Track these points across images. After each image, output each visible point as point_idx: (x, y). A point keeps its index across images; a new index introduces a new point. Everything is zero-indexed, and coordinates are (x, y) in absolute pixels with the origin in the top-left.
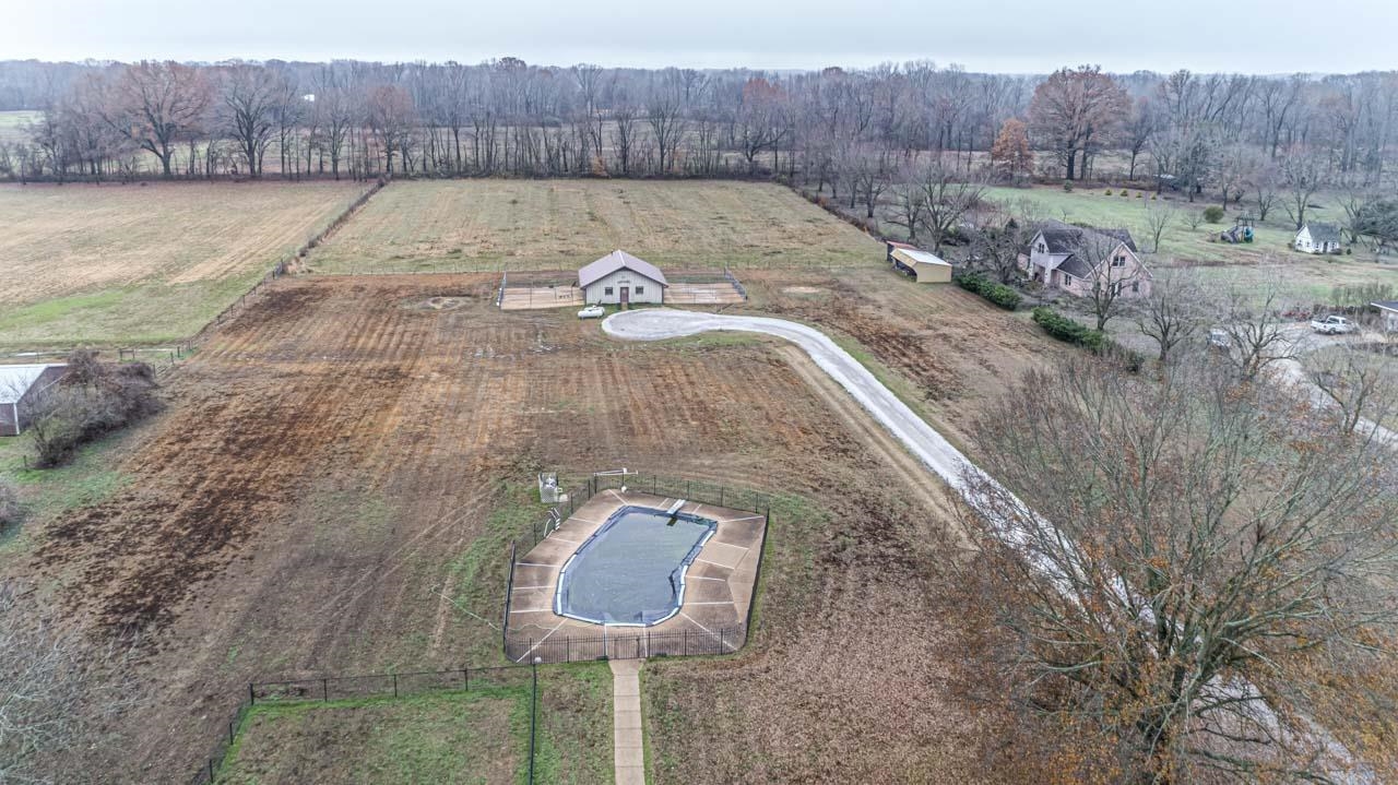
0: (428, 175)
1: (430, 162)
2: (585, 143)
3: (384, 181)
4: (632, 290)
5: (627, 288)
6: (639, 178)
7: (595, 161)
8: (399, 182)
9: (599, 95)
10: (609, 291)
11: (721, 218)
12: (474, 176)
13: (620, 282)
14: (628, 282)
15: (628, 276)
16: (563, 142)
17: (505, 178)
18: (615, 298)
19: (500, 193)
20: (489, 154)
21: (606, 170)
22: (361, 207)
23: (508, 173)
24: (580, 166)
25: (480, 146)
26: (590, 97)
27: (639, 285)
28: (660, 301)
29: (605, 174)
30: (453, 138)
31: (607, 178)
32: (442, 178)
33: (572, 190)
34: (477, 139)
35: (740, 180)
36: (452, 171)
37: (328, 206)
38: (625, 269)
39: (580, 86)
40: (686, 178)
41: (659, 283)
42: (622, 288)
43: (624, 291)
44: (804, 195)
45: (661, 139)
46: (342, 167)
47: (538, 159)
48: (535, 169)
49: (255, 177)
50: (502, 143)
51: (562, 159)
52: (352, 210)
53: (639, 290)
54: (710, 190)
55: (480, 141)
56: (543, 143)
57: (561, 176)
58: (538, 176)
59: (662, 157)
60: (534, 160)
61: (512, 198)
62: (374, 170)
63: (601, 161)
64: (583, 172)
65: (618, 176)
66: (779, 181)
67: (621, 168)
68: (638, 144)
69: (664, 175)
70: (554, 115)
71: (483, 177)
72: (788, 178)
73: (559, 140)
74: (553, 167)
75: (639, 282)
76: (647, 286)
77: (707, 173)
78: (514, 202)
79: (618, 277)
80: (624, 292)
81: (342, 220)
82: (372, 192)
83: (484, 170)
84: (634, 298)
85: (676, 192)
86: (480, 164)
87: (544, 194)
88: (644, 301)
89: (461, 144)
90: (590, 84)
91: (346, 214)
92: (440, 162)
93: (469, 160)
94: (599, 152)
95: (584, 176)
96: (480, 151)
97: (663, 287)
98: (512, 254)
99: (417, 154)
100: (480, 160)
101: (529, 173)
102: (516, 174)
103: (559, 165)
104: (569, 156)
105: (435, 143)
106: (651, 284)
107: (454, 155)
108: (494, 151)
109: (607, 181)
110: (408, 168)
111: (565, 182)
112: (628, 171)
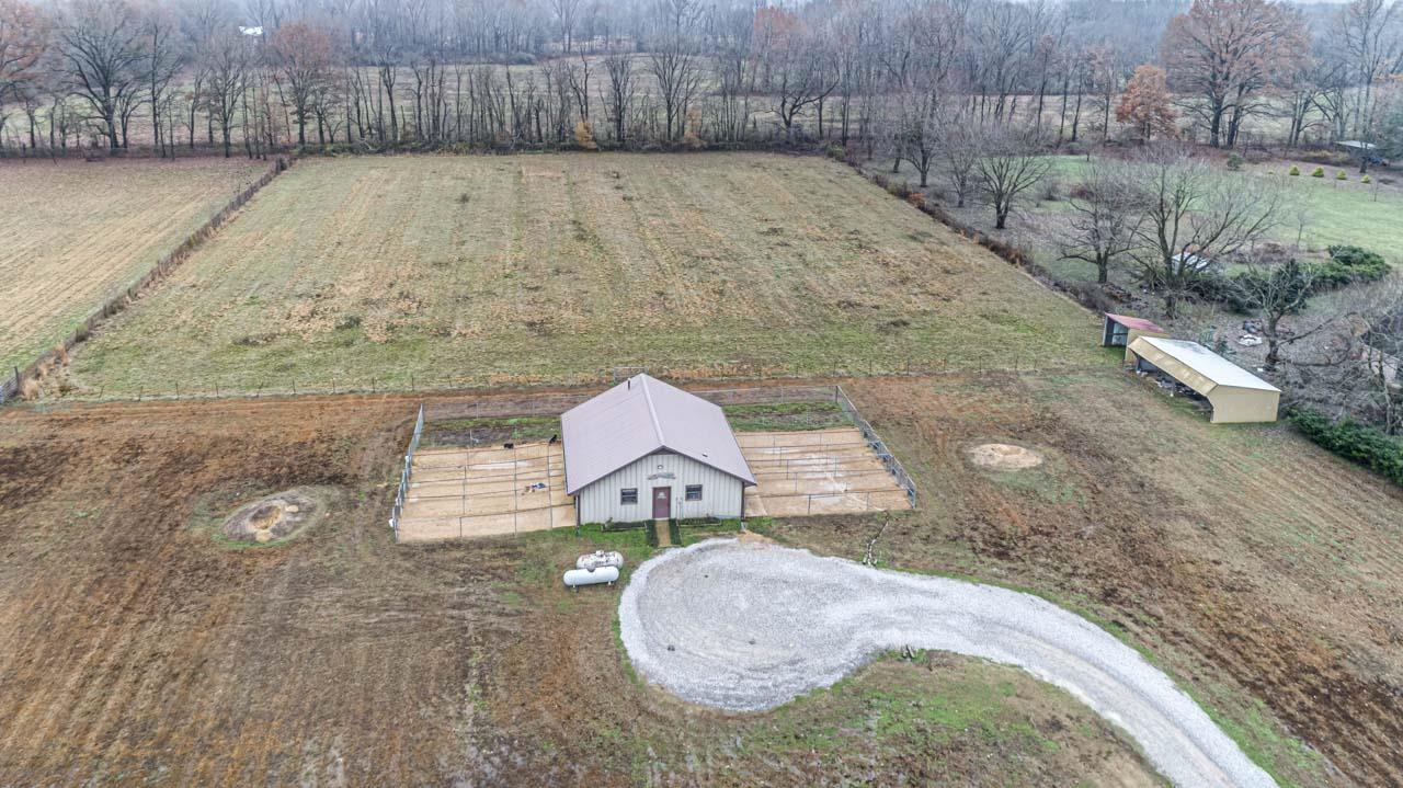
0: (352, 149)
1: (355, 128)
2: (565, 100)
3: (286, 160)
4: (678, 493)
5: (668, 490)
6: (639, 150)
7: (579, 127)
8: (310, 160)
9: (578, 25)
10: (629, 497)
11: (774, 231)
12: (414, 150)
13: (655, 477)
14: (670, 476)
15: (670, 465)
16: (535, 100)
17: (457, 152)
18: (642, 510)
19: (447, 182)
20: (436, 119)
21: (594, 139)
22: (234, 214)
23: (460, 146)
24: (560, 132)
25: (423, 105)
26: (568, 28)
27: (694, 482)
28: (737, 513)
29: (593, 145)
30: (385, 97)
31: (596, 150)
32: (370, 153)
33: (549, 174)
34: (419, 97)
35: (776, 152)
36: (384, 142)
37: (189, 209)
38: (663, 451)
39: (556, 15)
40: (704, 149)
41: (736, 478)
42: (656, 490)
43: (662, 495)
44: (879, 182)
45: (668, 95)
47: (502, 124)
48: (498, 139)
49: (116, 151)
50: (453, 102)
51: (534, 122)
52: (216, 222)
53: (694, 492)
55: (423, 98)
56: (508, 100)
57: (533, 149)
58: (502, 150)
59: (670, 121)
60: (496, 125)
61: (461, 190)
62: (282, 139)
63: (586, 128)
64: (564, 143)
65: (611, 149)
66: (831, 155)
67: (614, 135)
68: (638, 104)
69: (672, 145)
70: (527, 50)
71: (426, 152)
72: (847, 148)
73: (531, 97)
74: (522, 136)
75: (694, 477)
76: (710, 484)
77: (729, 142)
78: (465, 199)
79: (649, 468)
80: (662, 498)
82: (264, 183)
83: (427, 140)
84: (682, 508)
85: (698, 176)
86: (424, 132)
87: (507, 181)
88: (703, 515)
89: (397, 104)
90: (567, 16)
91: (204, 232)
92: (369, 128)
93: (408, 128)
94: (584, 114)
95: (564, 149)
96: (424, 112)
97: (744, 484)
98: (444, 332)
99: (337, 118)
100: (424, 128)
101: (490, 145)
102: (471, 146)
103: (530, 132)
104: (543, 120)
105: (362, 103)
106: (724, 483)
107: (388, 120)
108: (442, 113)
109: (595, 157)
110: (327, 137)
111: (538, 158)
112: (622, 141)
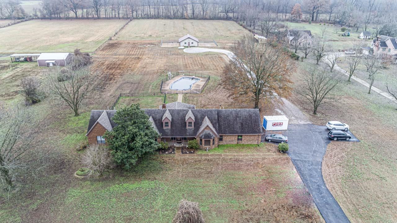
0: (143, 18)
1: (143, 14)
2: (183, 10)
3: (132, 19)
4: (191, 43)
5: (189, 43)
6: (197, 19)
7: (185, 14)
8: (135, 20)
10: (185, 43)
11: (216, 29)
12: (154, 18)
15: (190, 40)
16: (177, 10)
17: (162, 19)
18: (187, 45)
19: (161, 23)
20: (158, 13)
21: (188, 17)
27: (192, 42)
28: (197, 46)
29: (188, 18)
30: (149, 9)
31: (189, 19)
32: (146, 19)
33: (180, 22)
36: (149, 17)
37: (118, 25)
38: (189, 38)
40: (209, 19)
42: (188, 43)
44: (239, 24)
45: (203, 8)
46: (121, 16)
48: (170, 16)
49: (99, 18)
50: (161, 10)
51: (177, 14)
53: (192, 43)
54: (215, 23)
55: (156, 9)
56: (172, 10)
58: (171, 19)
59: (203, 14)
60: (170, 14)
61: (164, 24)
62: (129, 16)
63: (187, 15)
64: (183, 17)
65: (191, 19)
66: (233, 20)
67: (192, 16)
68: (197, 10)
69: (204, 18)
70: (176, 3)
71: (156, 19)
72: (236, 20)
76: (194, 42)
77: (215, 18)
78: (165, 25)
79: (187, 40)
81: (122, 28)
82: (129, 22)
83: (157, 17)
84: (191, 45)
85: (206, 23)
87: (172, 23)
88: (193, 46)
89: (151, 10)
92: (146, 14)
93: (153, 14)
94: (187, 12)
95: (183, 19)
96: (156, 11)
97: (198, 42)
98: (164, 36)
99: (140, 12)
100: (156, 14)
101: (168, 17)
102: (165, 18)
103: (176, 15)
104: (179, 13)
105: (144, 9)
106: (196, 42)
107: (149, 13)
108: (159, 11)
109: (189, 20)
110: (137, 16)
111: (178, 20)
112: (194, 17)
